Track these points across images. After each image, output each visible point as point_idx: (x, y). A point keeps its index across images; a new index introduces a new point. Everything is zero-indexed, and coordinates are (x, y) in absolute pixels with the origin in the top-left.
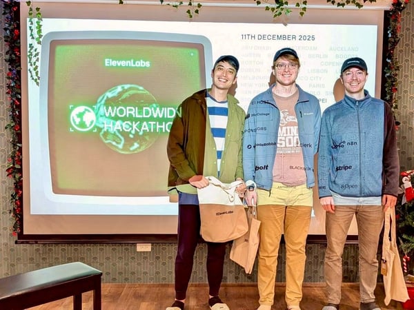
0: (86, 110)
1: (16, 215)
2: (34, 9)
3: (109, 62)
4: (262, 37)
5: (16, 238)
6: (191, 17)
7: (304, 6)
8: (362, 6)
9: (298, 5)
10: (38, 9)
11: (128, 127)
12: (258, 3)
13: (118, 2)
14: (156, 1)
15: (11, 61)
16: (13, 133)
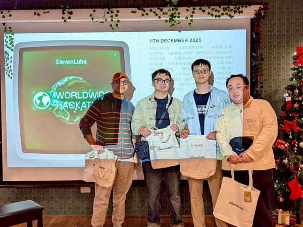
0: (44, 95)
3: (59, 62)
4: (164, 41)
6: (113, 29)
7: (191, 18)
8: (233, 16)
9: (187, 18)
10: (10, 28)
11: (72, 105)
12: (160, 17)
13: (63, 20)
14: (88, 19)
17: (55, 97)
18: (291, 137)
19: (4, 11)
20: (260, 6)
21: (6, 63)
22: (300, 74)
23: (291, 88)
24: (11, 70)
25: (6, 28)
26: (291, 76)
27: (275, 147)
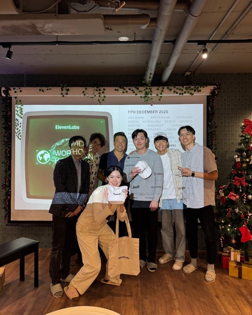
0: (45, 152)
1: (6, 210)
3: (58, 127)
4: (139, 112)
5: (6, 223)
6: (100, 103)
7: (161, 95)
8: (193, 94)
9: (157, 95)
10: (20, 101)
12: (136, 94)
13: (62, 96)
14: (81, 95)
15: (5, 128)
16: (6, 166)
17: (54, 154)
18: (241, 191)
19: (16, 88)
20: (214, 86)
21: (16, 128)
22: (247, 140)
23: (240, 151)
24: (20, 133)
25: (17, 101)
26: (240, 142)
27: (228, 198)
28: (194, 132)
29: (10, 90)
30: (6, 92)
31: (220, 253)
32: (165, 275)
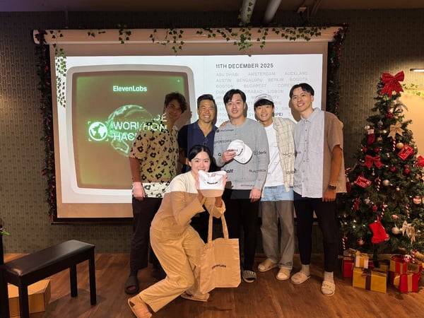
0: (100, 125)
1: (51, 204)
2: (59, 50)
3: (116, 89)
4: (232, 66)
5: (52, 221)
6: (176, 52)
7: (263, 40)
8: (310, 39)
9: (258, 40)
10: (61, 50)
11: (131, 137)
12: (228, 39)
13: (120, 42)
14: (148, 40)
15: (43, 90)
16: (46, 144)
17: (112, 127)
18: (374, 174)
19: (55, 31)
20: (339, 27)
21: (58, 90)
22: (384, 104)
23: (374, 120)
24: (64, 97)
25: (56, 50)
26: (374, 106)
27: (355, 184)
28: (312, 93)
29: (46, 34)
30: (41, 37)
31: (339, 257)
32: (268, 287)
